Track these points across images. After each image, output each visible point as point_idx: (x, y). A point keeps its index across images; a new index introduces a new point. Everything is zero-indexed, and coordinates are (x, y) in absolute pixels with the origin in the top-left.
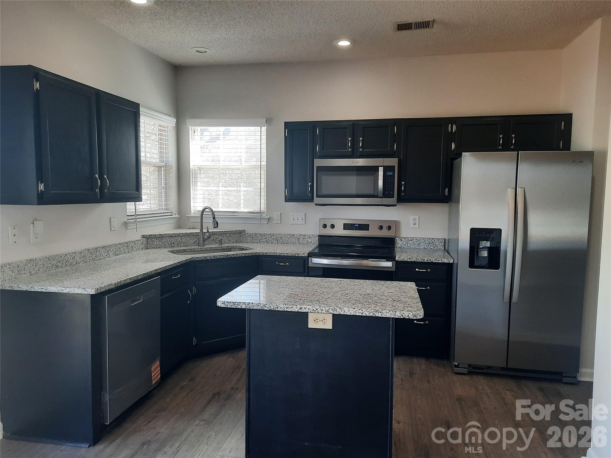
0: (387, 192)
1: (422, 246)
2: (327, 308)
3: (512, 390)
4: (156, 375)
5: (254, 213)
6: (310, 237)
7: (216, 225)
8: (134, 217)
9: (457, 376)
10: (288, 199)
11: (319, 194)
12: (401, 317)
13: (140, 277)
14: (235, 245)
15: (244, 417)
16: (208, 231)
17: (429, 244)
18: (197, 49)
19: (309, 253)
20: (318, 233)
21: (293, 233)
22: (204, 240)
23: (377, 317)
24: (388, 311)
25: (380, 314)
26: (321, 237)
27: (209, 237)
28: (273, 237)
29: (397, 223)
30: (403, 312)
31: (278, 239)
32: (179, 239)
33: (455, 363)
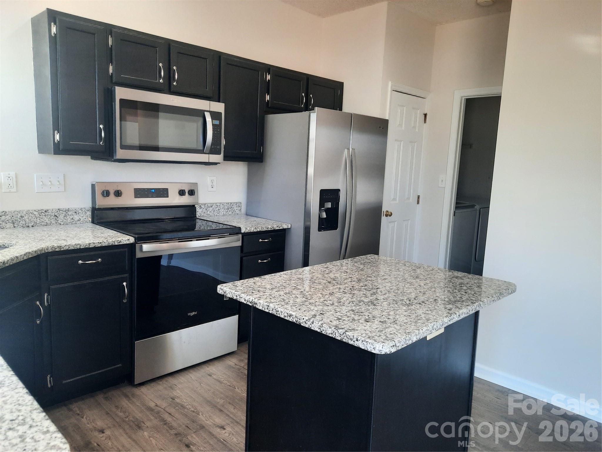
0: (213, 147)
6: (77, 212)
11: (123, 143)
20: (90, 205)
26: (97, 211)
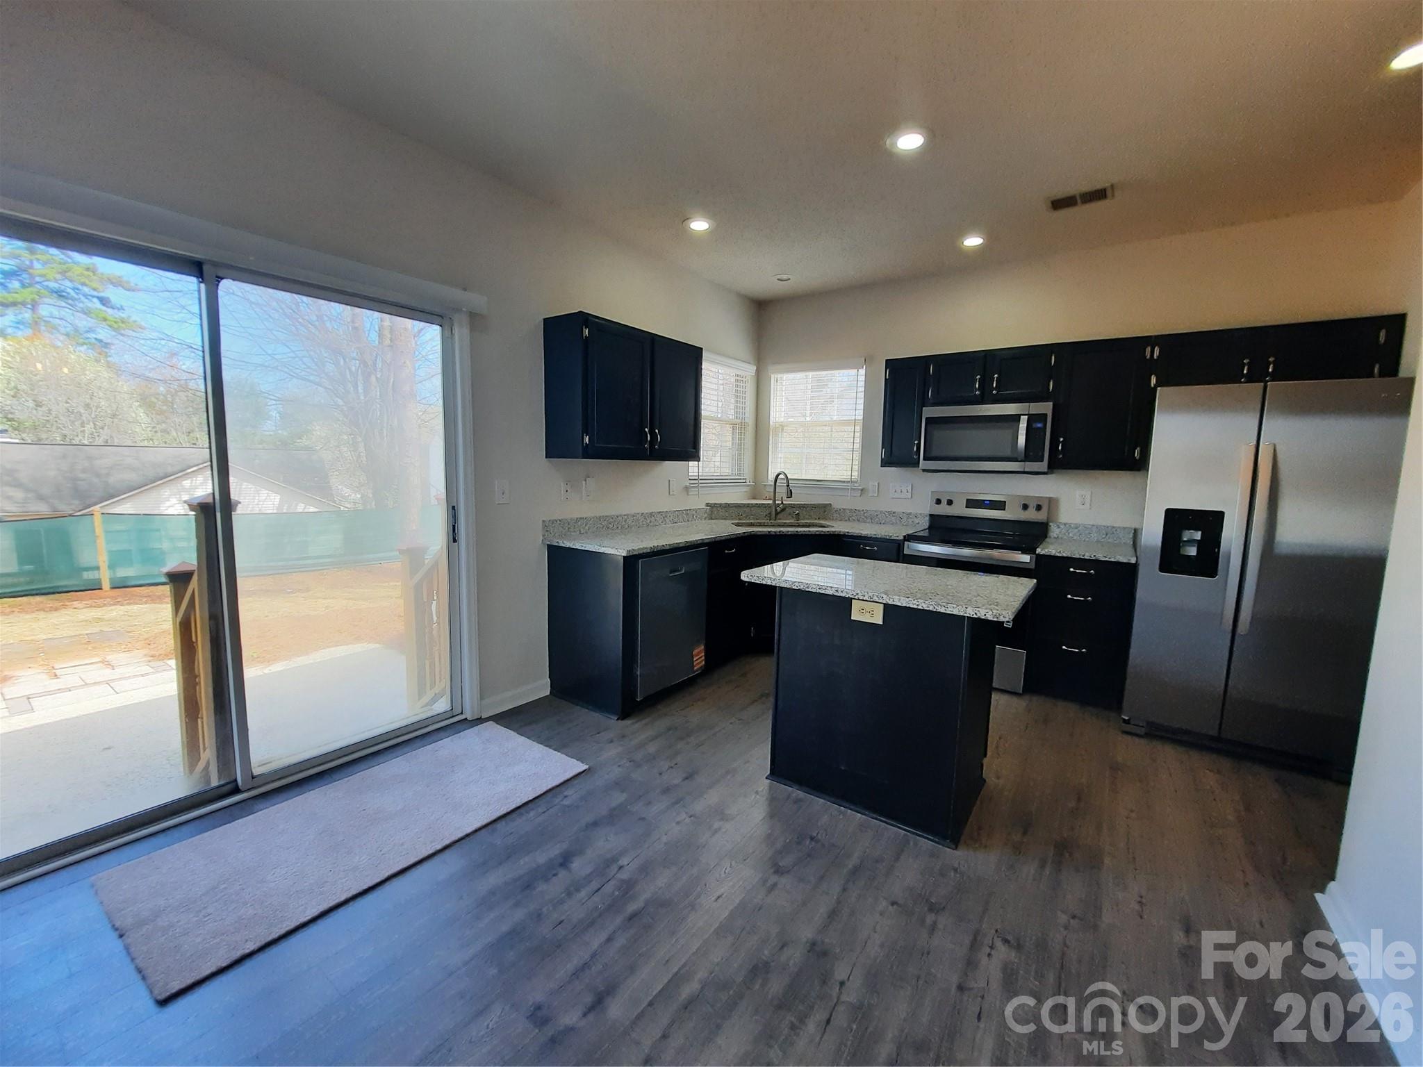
0: (1032, 452)
1: (1094, 536)
2: (871, 594)
3: (1219, 772)
4: (700, 660)
5: (844, 482)
6: (919, 517)
7: (790, 495)
8: (696, 482)
9: (1125, 736)
10: (886, 463)
11: (927, 455)
12: (975, 616)
13: (681, 545)
14: (817, 521)
15: (771, 717)
16: (782, 503)
17: (1107, 534)
18: (779, 277)
19: (905, 537)
20: (927, 512)
21: (894, 511)
22: (777, 514)
23: (939, 612)
24: (955, 606)
25: (943, 608)
26: (933, 517)
27: (783, 510)
28: (866, 514)
29: (1052, 503)
30: (978, 609)
31: (871, 518)
32: (747, 510)
33: (1125, 715)
